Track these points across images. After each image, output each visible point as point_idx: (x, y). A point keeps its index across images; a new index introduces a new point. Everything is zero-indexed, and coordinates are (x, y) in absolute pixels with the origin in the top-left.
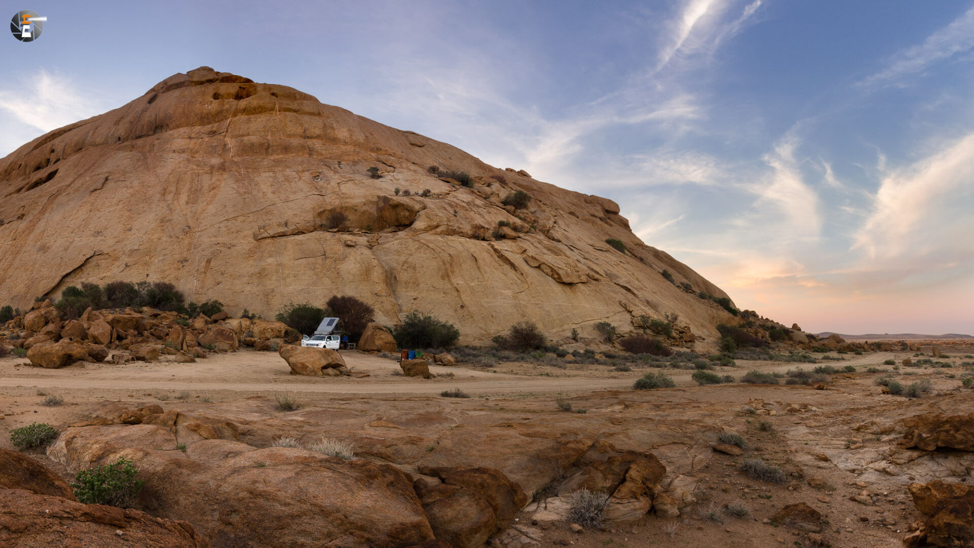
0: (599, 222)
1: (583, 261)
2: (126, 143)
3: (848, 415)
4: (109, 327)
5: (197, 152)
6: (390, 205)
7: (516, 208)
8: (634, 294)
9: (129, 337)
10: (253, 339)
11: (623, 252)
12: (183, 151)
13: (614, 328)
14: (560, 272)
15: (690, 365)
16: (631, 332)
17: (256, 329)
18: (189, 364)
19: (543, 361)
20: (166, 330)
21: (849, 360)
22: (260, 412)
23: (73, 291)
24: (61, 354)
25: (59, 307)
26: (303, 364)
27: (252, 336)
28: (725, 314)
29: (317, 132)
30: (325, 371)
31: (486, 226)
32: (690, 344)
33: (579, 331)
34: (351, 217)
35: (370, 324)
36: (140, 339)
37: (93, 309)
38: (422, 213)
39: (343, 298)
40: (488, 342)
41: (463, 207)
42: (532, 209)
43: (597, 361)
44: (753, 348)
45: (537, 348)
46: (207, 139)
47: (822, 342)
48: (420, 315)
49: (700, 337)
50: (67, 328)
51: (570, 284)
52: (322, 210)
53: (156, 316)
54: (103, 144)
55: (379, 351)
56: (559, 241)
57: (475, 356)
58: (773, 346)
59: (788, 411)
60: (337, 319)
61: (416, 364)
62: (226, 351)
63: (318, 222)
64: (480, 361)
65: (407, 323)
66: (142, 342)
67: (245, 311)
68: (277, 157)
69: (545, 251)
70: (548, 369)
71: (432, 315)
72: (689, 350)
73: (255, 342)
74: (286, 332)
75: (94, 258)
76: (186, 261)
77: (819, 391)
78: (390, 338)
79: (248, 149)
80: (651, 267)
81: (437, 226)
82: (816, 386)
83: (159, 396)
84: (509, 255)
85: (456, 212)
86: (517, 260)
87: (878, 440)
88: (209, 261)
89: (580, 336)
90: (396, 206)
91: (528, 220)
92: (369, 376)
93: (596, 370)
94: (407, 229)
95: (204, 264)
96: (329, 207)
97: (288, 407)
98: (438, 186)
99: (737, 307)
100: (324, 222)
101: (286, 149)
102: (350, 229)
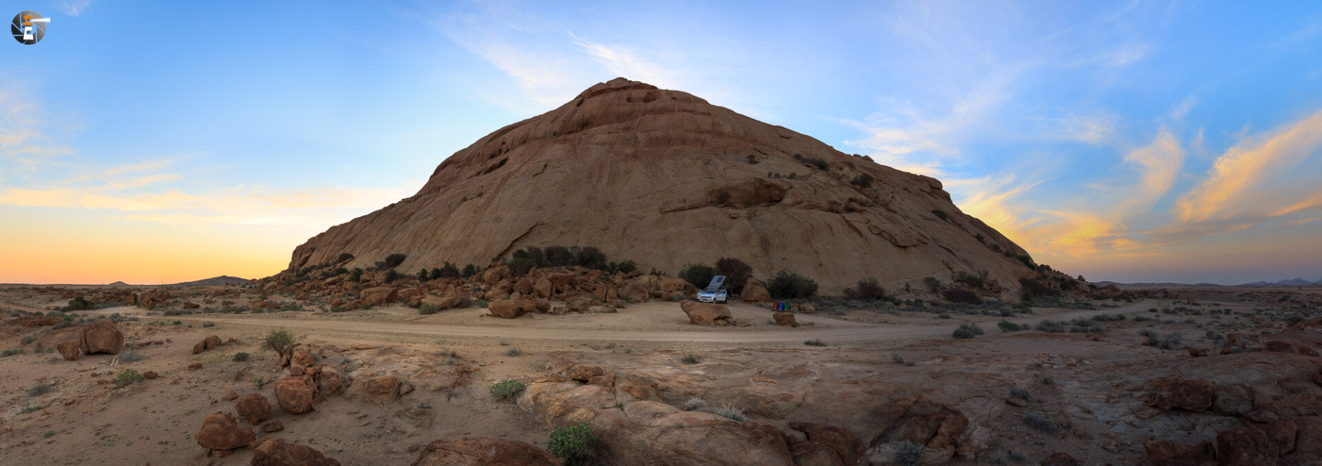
0: (927, 195)
1: (914, 228)
2: (560, 138)
3: (1112, 371)
4: (549, 283)
5: (615, 144)
6: (765, 185)
7: (862, 187)
8: (954, 254)
9: (565, 292)
10: (660, 292)
11: (946, 220)
12: (604, 144)
13: (938, 282)
14: (897, 237)
15: (998, 312)
16: (952, 284)
17: (662, 284)
18: (612, 314)
19: (883, 309)
20: (593, 285)
21: (1122, 307)
22: (671, 365)
23: (520, 254)
24: (515, 308)
25: (511, 266)
26: (700, 317)
27: (659, 289)
28: (1025, 269)
29: (708, 128)
30: (716, 322)
31: (839, 202)
32: (997, 294)
33: (911, 284)
34: (734, 194)
35: (750, 280)
36: (574, 292)
37: (537, 268)
38: (789, 191)
39: (729, 260)
40: (840, 293)
41: (821, 187)
42: (875, 188)
43: (925, 308)
44: (1047, 296)
45: (878, 298)
46: (622, 134)
47: (1101, 291)
48: (788, 273)
49: (1005, 288)
50: (518, 284)
51: (904, 247)
52: (712, 189)
53: (585, 273)
54: (542, 138)
55: (756, 301)
56: (895, 212)
57: (830, 305)
58: (1062, 294)
59: (1068, 365)
60: (724, 277)
61: (785, 316)
62: (639, 302)
63: (709, 199)
64: (835, 310)
65: (778, 279)
66: (576, 294)
67: (654, 269)
68: (676, 148)
69: (885, 220)
70: (887, 317)
71: (797, 273)
72: (997, 299)
73: (661, 294)
74: (685, 287)
75: (536, 227)
76: (608, 229)
77: (1094, 343)
78: (765, 291)
79: (654, 142)
80: (967, 231)
81: (801, 202)
82: (1092, 338)
83: (592, 346)
84: (856, 224)
85: (815, 191)
86: (863, 228)
87: (1131, 395)
88: (625, 229)
89: (912, 288)
90: (769, 186)
91: (871, 196)
92: (749, 325)
93: (924, 317)
94: (778, 205)
95: (621, 232)
96: (717, 188)
97: (691, 360)
98: (802, 170)
99: (1035, 262)
100: (714, 199)
101: (684, 141)
102: (734, 204)
